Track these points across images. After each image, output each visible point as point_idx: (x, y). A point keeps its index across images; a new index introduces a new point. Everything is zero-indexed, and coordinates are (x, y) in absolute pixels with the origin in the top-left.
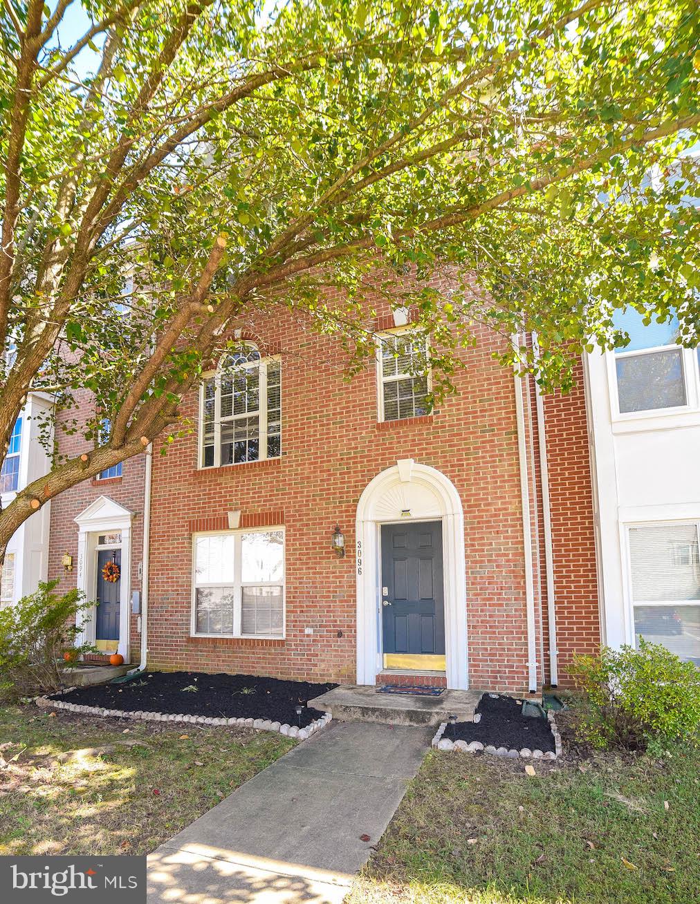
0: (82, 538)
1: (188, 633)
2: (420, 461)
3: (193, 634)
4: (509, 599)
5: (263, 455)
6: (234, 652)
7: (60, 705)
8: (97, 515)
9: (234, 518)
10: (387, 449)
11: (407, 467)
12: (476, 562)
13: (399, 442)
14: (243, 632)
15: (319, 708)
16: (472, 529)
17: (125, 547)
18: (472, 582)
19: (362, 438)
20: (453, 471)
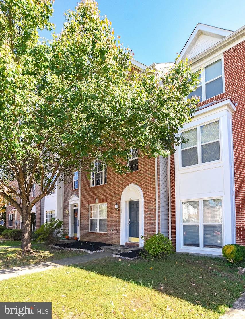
0: (70, 205)
1: (88, 231)
2: (135, 184)
3: (89, 231)
4: (153, 222)
5: (103, 183)
6: (97, 236)
7: (54, 246)
8: (73, 200)
9: (97, 200)
10: (128, 181)
11: (132, 186)
12: (146, 212)
13: (131, 179)
14: (99, 231)
15: (101, 248)
16: (145, 203)
17: (78, 208)
18: (145, 218)
19: (123, 178)
20: (142, 186)
